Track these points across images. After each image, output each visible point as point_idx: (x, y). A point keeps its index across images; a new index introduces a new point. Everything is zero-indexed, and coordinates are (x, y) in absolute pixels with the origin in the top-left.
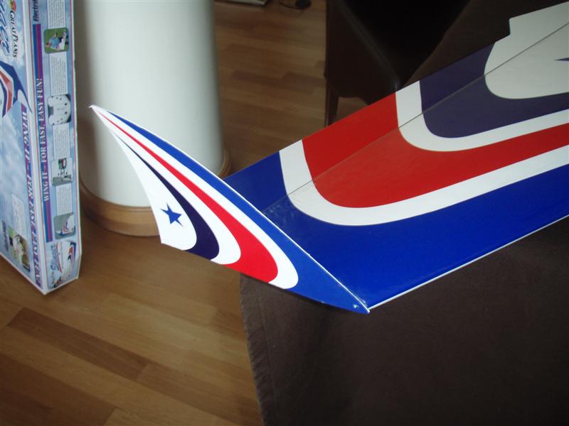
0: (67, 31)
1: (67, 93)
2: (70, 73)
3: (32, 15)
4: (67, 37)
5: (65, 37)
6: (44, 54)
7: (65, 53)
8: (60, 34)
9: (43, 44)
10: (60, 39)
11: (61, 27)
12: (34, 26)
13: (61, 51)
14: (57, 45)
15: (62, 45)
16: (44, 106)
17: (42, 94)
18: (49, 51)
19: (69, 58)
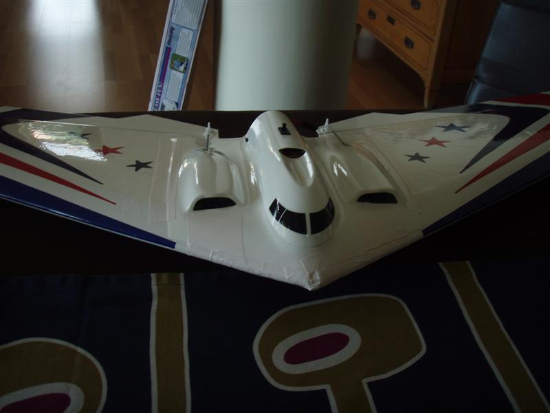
0: (188, 61)
1: (177, 101)
2: (182, 89)
3: (168, 40)
4: (187, 64)
5: (185, 63)
6: (168, 68)
7: (182, 74)
8: (182, 60)
9: (169, 61)
10: (182, 64)
11: (184, 56)
12: (167, 48)
13: (180, 72)
14: (179, 67)
15: (182, 68)
16: (159, 101)
17: (161, 93)
18: (172, 68)
19: (184, 79)
